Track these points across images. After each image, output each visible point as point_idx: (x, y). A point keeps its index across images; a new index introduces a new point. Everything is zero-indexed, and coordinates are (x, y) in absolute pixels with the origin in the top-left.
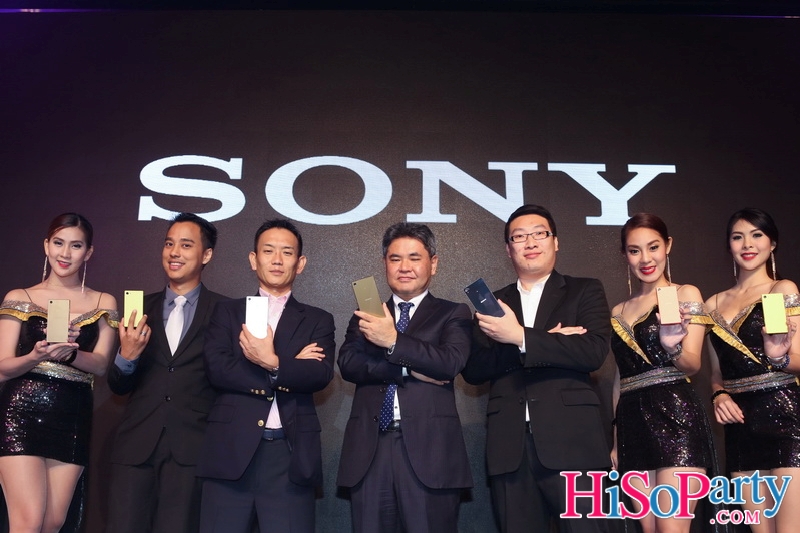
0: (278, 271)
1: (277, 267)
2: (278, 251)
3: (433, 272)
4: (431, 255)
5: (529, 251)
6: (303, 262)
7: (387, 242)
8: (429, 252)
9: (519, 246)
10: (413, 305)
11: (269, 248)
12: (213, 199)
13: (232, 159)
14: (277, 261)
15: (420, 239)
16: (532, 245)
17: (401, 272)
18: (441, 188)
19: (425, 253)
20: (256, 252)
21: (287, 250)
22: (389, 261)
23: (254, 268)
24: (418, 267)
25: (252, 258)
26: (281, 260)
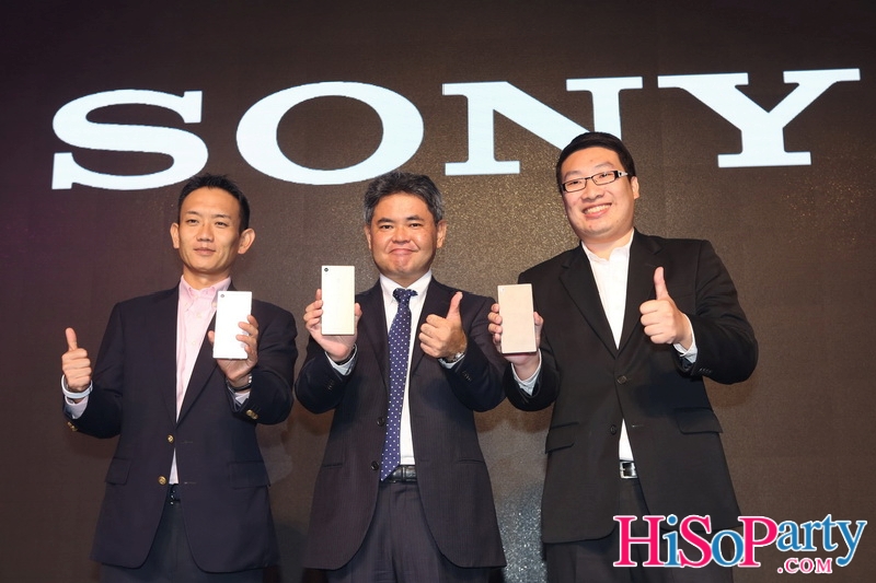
0: (207, 250)
1: (205, 245)
2: (207, 221)
3: (440, 244)
4: (437, 220)
5: (588, 204)
6: (249, 237)
7: (372, 202)
8: (434, 214)
9: (574, 195)
10: (414, 293)
11: (193, 217)
12: (160, 154)
13: (186, 93)
14: (204, 236)
15: (421, 195)
16: (593, 194)
17: (396, 242)
18: (495, 122)
19: (428, 216)
20: (179, 224)
21: (221, 220)
22: (375, 228)
23: (176, 245)
24: (420, 236)
25: (174, 232)
26: (211, 233)
